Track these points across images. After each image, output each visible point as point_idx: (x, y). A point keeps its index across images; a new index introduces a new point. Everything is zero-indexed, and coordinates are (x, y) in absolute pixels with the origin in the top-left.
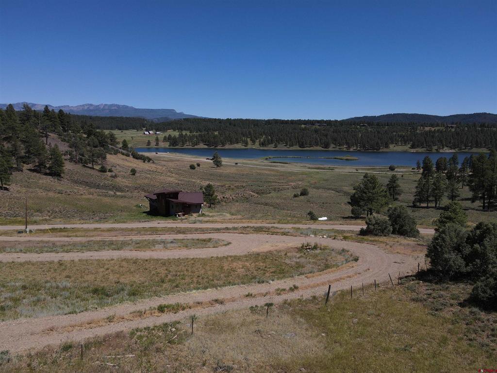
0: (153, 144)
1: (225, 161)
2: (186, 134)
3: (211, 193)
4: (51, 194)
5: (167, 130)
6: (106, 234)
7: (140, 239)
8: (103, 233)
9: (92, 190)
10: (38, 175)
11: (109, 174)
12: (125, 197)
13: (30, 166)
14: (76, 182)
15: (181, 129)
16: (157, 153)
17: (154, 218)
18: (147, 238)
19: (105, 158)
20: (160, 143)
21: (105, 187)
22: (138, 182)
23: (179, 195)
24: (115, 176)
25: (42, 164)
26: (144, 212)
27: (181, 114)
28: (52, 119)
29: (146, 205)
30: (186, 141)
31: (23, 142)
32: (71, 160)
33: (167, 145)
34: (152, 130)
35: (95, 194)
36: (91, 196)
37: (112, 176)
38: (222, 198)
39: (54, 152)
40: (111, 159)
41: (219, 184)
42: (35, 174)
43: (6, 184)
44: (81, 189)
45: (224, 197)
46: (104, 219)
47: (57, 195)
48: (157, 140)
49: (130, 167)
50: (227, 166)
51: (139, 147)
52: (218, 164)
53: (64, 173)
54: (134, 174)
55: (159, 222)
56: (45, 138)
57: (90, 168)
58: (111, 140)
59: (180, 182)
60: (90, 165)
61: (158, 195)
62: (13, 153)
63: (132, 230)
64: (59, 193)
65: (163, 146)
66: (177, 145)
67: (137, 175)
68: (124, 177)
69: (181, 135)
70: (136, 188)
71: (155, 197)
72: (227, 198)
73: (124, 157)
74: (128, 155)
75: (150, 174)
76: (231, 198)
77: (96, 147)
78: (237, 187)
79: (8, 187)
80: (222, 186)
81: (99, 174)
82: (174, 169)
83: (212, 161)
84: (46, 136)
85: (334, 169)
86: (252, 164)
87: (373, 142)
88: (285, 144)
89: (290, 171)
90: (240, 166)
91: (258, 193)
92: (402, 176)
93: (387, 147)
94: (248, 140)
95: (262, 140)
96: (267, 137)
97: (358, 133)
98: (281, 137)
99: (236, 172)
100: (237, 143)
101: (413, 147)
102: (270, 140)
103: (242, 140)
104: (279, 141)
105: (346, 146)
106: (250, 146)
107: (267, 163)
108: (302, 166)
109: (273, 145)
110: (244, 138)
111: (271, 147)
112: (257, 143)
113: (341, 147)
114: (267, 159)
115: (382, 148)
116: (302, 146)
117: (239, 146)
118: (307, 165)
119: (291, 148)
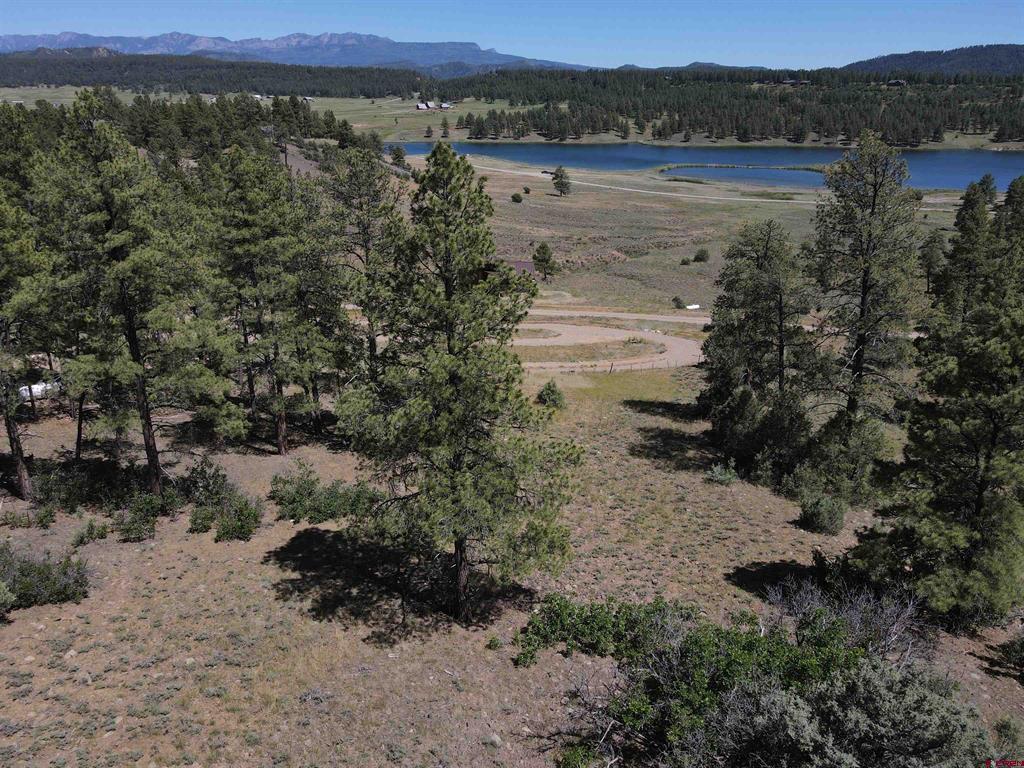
0: (437, 134)
2: (503, 112)
3: (547, 257)
20: (450, 132)
27: (490, 53)
30: (503, 126)
33: (464, 136)
34: (432, 98)
45: (567, 261)
48: (445, 125)
51: (412, 140)
52: (562, 186)
65: (456, 139)
66: (485, 136)
69: (492, 114)
72: (572, 262)
76: (579, 262)
85: (795, 196)
86: (629, 185)
87: (906, 127)
88: (707, 134)
89: (703, 201)
90: (606, 189)
91: (627, 252)
92: (926, 217)
93: (937, 137)
94: (629, 123)
95: (659, 123)
96: (670, 116)
97: (880, 104)
98: (700, 117)
99: (596, 205)
100: (607, 130)
101: (998, 138)
102: (676, 123)
103: (617, 125)
104: (695, 125)
105: (843, 137)
106: (632, 138)
107: (661, 181)
108: (730, 188)
109: (681, 136)
110: (621, 119)
111: (676, 140)
112: (649, 131)
113: (830, 140)
114: (662, 171)
115: (924, 140)
116: (743, 137)
117: (610, 138)
118: (743, 187)
119: (720, 143)
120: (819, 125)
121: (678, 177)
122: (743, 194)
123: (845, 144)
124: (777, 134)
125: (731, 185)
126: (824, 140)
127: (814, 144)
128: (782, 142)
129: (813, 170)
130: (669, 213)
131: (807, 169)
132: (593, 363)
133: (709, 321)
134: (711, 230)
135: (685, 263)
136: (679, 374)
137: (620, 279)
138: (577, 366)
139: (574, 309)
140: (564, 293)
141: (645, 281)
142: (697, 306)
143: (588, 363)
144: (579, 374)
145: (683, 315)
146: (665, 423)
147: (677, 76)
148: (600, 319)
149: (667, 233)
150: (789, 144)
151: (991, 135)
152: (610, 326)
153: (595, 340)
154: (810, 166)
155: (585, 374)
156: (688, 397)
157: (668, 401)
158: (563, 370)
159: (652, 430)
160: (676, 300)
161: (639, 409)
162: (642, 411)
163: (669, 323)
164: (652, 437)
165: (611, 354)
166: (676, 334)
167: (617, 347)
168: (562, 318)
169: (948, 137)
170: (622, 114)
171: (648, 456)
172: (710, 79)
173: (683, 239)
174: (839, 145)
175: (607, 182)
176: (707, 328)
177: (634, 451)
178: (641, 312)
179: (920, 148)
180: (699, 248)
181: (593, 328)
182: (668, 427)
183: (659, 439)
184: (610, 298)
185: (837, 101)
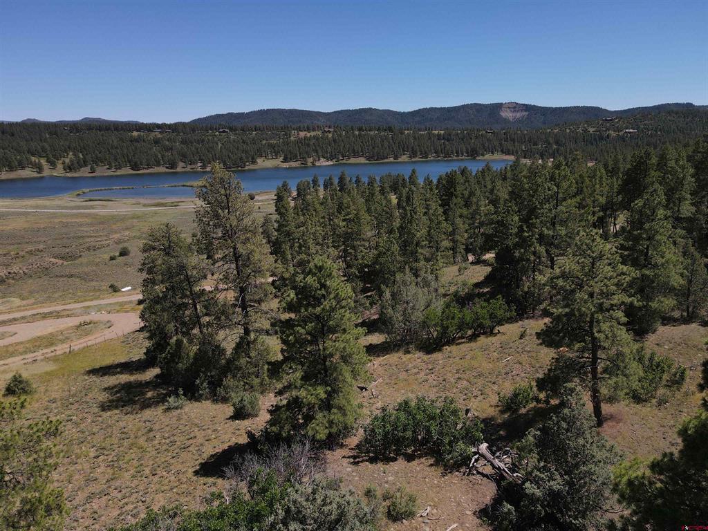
38: (7, 274)
45: (10, 273)
72: (15, 273)
80: (5, 255)
85: (180, 204)
86: (52, 208)
87: (235, 157)
88: (108, 167)
89: (116, 213)
90: (33, 212)
91: (62, 258)
92: (259, 208)
93: (254, 162)
94: (42, 161)
95: (67, 161)
96: (75, 156)
97: (217, 144)
98: (99, 155)
99: (26, 226)
100: (23, 168)
101: (285, 160)
102: (82, 161)
103: (31, 163)
104: (97, 161)
105: (201, 164)
106: (47, 172)
107: (78, 202)
108: (134, 202)
109: (88, 169)
110: (33, 159)
111: (84, 172)
112: (60, 166)
113: (194, 167)
114: (78, 195)
115: (247, 164)
116: (135, 167)
117: (27, 173)
118: (143, 201)
119: (119, 173)
120: (184, 157)
121: (92, 198)
122: (145, 205)
123: (203, 169)
124: (158, 164)
125: (134, 201)
126: (189, 167)
127: (184, 170)
128: (162, 169)
129: (187, 186)
130: (91, 224)
131: (184, 186)
132: (52, 349)
133: (141, 297)
134: (127, 233)
135: (112, 258)
136: (126, 340)
137: (62, 279)
138: (39, 354)
139: (24, 310)
140: (12, 299)
141: (84, 278)
142: (130, 288)
143: (48, 350)
144: (42, 360)
145: (120, 296)
146: (124, 378)
147: (74, 127)
148: (51, 313)
149: (92, 239)
150: (167, 170)
151: (281, 159)
152: (62, 317)
153: (50, 330)
154: (185, 184)
155: (47, 360)
156: (138, 354)
157: (123, 361)
158: (25, 361)
159: (115, 386)
160: (112, 286)
161: (101, 374)
162: (104, 374)
163: (110, 304)
164: (117, 392)
165: (67, 338)
166: (118, 311)
167: (72, 331)
168: (15, 319)
169: (259, 161)
170: (33, 154)
171: (117, 407)
172: (100, 128)
173: (108, 242)
174: (199, 169)
175: (32, 207)
176: (140, 302)
177: (104, 407)
178: (86, 300)
179: (247, 168)
180: (121, 246)
181: (45, 321)
182: (128, 380)
183: (122, 391)
184: (56, 295)
185: (192, 143)
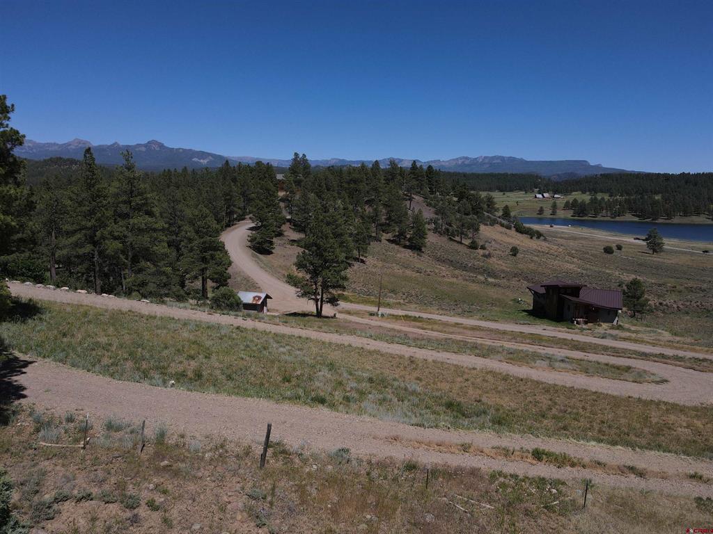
0: (547, 213)
1: (669, 243)
2: (603, 199)
3: (638, 293)
4: (408, 272)
5: (571, 191)
6: (469, 332)
7: (515, 347)
8: (465, 331)
9: (457, 272)
10: (396, 247)
11: (481, 252)
12: (499, 286)
13: (389, 236)
14: (438, 260)
15: (594, 191)
16: (551, 226)
17: (538, 321)
18: (525, 349)
19: (477, 230)
20: (558, 211)
21: (474, 269)
22: (521, 266)
23: (581, 292)
24: (489, 256)
25: (402, 234)
26: (524, 311)
27: (598, 167)
28: (420, 178)
29: (528, 301)
30: (602, 209)
31: (386, 205)
32: (435, 230)
33: (569, 214)
34: (548, 192)
35: (460, 278)
36: (455, 280)
37: (484, 256)
38: (657, 304)
39: (417, 219)
40: (486, 231)
41: (653, 281)
42: (393, 245)
43: (362, 256)
44: (444, 270)
45: (661, 304)
46: (468, 313)
47: (415, 275)
48: (554, 207)
49: (509, 244)
50: (671, 252)
51: (527, 216)
52: (655, 247)
53: (425, 247)
54: (515, 255)
55: (545, 327)
56: (409, 202)
57: (458, 242)
58: (488, 206)
59: (584, 272)
60: (457, 239)
61: (548, 288)
62: (374, 219)
63: (504, 333)
64: (418, 272)
65: (562, 216)
66: (586, 215)
67: (519, 256)
68: (500, 258)
69: (593, 201)
70: (515, 275)
71: (542, 291)
72: (667, 305)
73: (504, 230)
74: (509, 228)
75: (538, 256)
76: (675, 306)
77: (467, 214)
78: (690, 290)
79: (365, 259)
80: (660, 285)
81: (468, 251)
82: (577, 251)
83: (644, 243)
84: (409, 199)
